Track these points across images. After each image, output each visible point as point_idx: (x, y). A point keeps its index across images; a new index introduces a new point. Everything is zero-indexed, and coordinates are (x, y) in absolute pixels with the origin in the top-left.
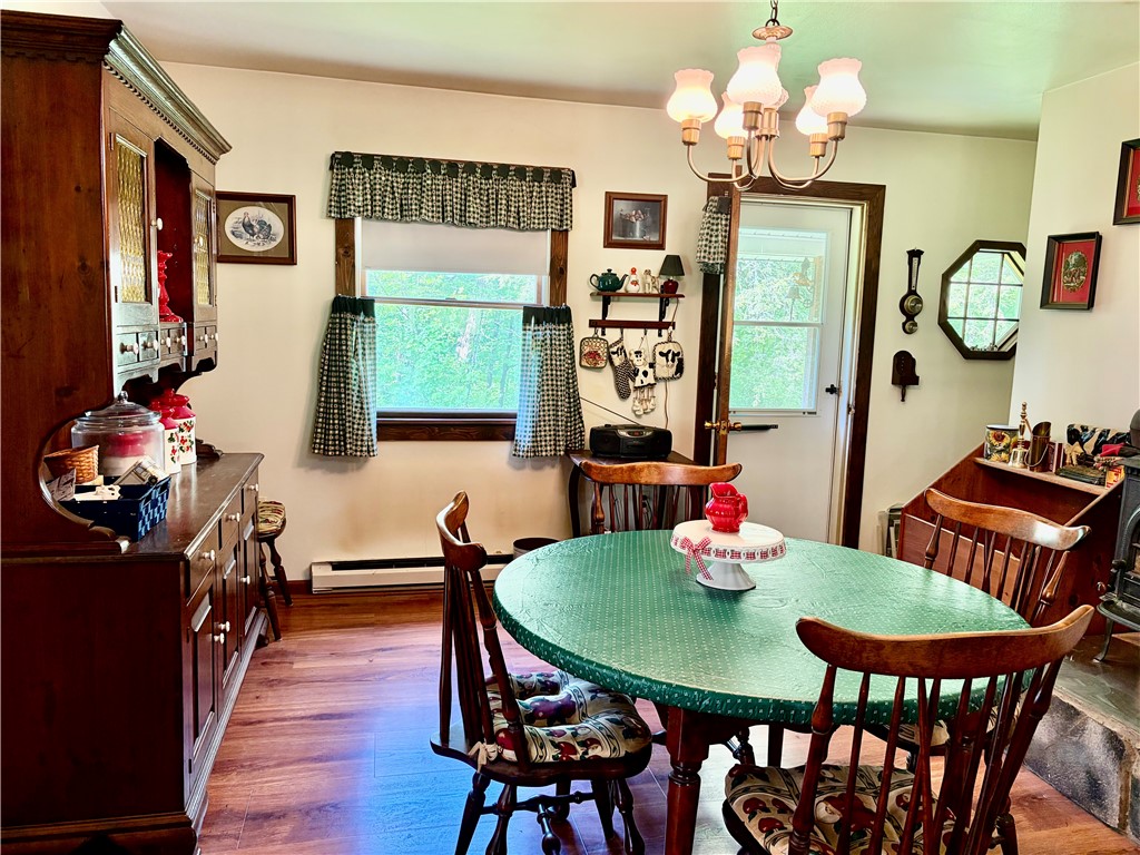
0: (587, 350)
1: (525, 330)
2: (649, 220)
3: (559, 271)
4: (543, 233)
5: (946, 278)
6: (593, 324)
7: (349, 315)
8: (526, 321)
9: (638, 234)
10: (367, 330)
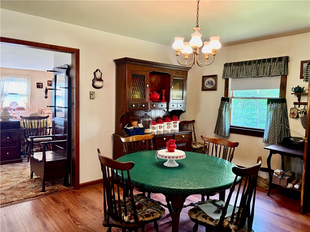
0: (292, 112)
1: (268, 105)
3: (283, 87)
4: (279, 76)
6: (295, 103)
7: (224, 102)
8: (268, 103)
10: (227, 105)
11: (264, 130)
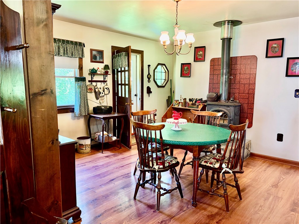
0: (89, 88)
1: (75, 83)
2: (100, 56)
3: (81, 68)
4: (76, 58)
5: (154, 71)
6: (89, 81)
9: (98, 59)
11: (74, 106)
